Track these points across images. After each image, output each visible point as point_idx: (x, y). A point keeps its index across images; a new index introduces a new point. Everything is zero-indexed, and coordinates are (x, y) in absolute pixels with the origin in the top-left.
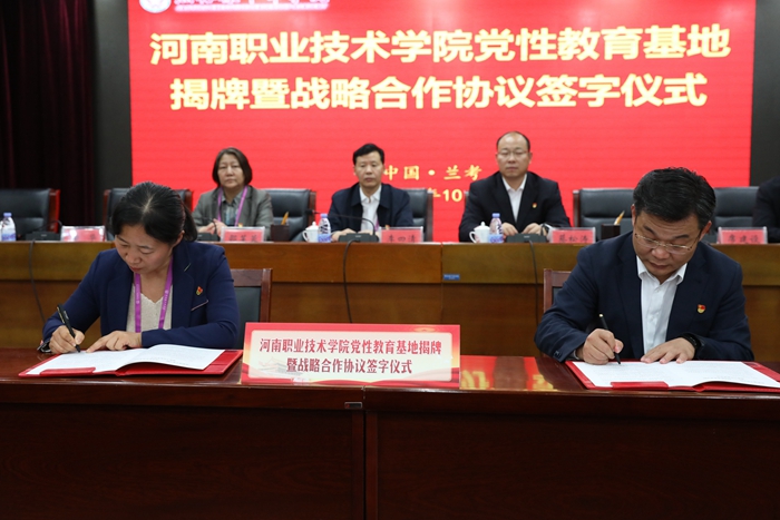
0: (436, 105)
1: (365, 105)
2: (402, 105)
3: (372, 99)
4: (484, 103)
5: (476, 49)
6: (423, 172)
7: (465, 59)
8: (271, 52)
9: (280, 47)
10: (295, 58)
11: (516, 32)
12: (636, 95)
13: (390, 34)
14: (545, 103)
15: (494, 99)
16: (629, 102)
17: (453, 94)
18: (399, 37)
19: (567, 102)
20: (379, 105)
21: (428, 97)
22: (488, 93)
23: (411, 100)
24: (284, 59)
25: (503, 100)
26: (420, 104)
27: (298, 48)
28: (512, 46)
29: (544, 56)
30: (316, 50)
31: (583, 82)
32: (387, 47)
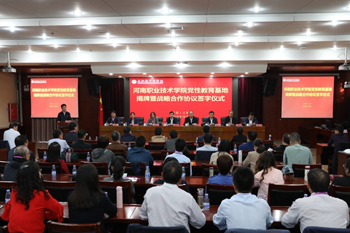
0: (181, 100)
1: (169, 101)
2: (175, 100)
3: (170, 99)
4: (189, 100)
5: (188, 91)
6: (179, 113)
7: (186, 93)
8: (154, 91)
9: (155, 90)
10: (158, 92)
11: (194, 88)
12: (214, 99)
13: (173, 88)
14: (199, 100)
15: (191, 100)
16: (213, 100)
17: (184, 99)
18: (175, 89)
19: (202, 100)
20: (172, 100)
21: (180, 99)
22: (190, 99)
23: (177, 100)
24: (156, 92)
25: (192, 100)
26: (178, 100)
27: (158, 90)
28: (194, 91)
29: (199, 92)
30: (161, 91)
31: (205, 97)
32: (173, 90)
